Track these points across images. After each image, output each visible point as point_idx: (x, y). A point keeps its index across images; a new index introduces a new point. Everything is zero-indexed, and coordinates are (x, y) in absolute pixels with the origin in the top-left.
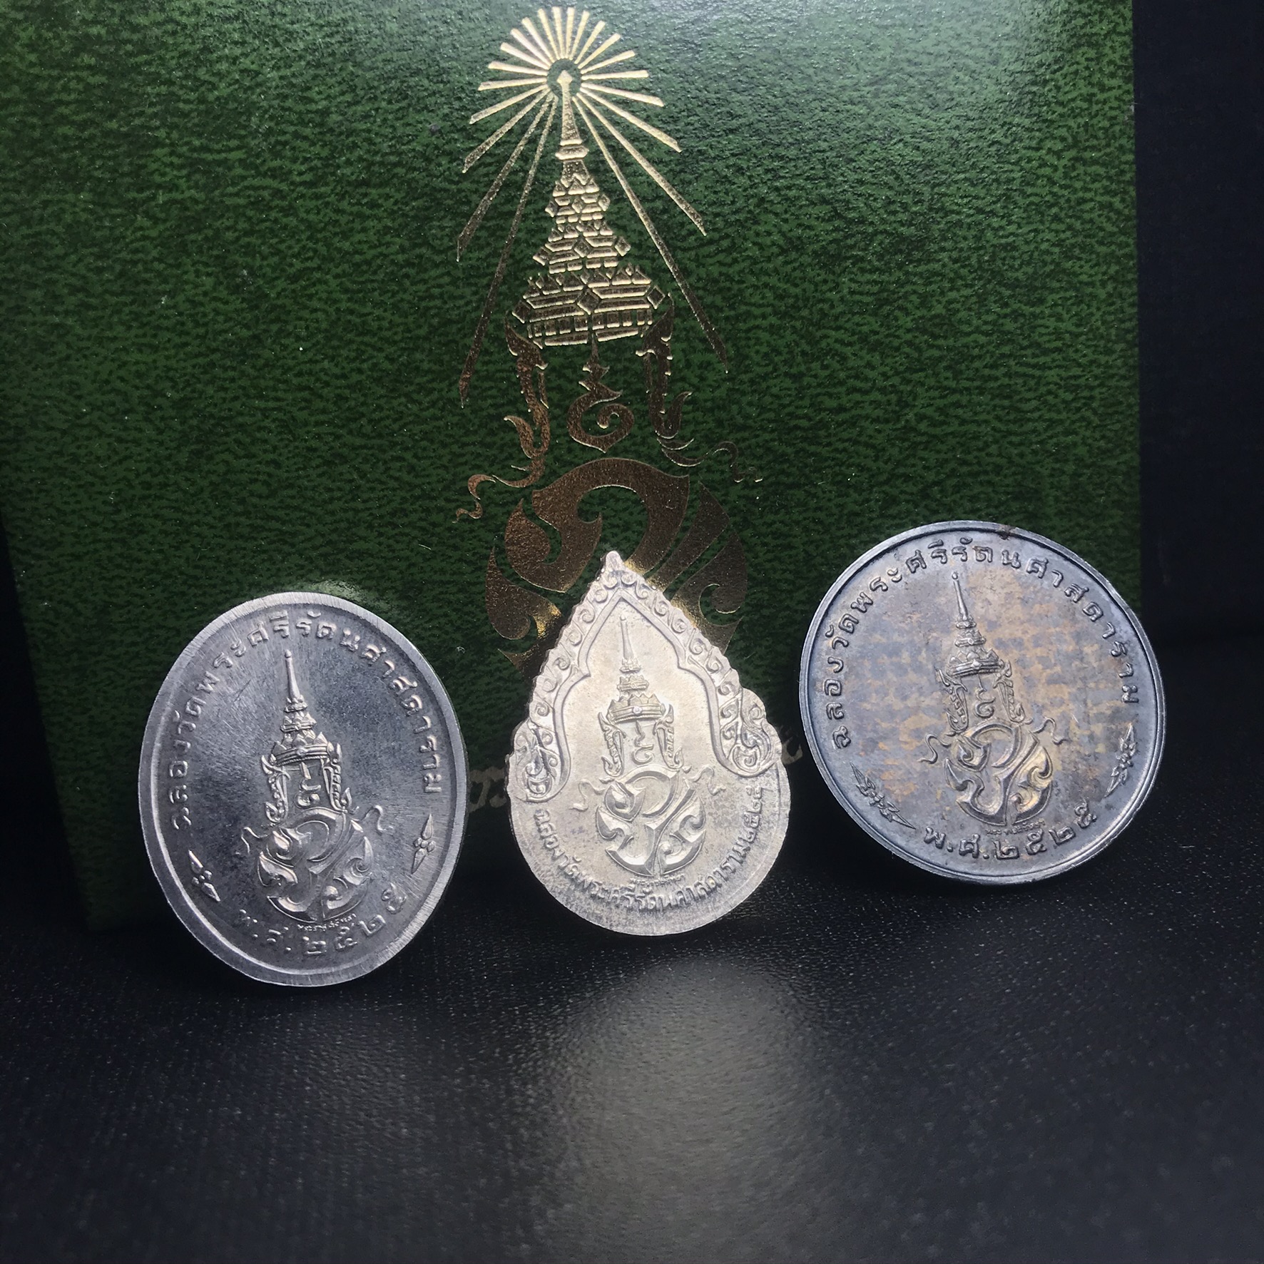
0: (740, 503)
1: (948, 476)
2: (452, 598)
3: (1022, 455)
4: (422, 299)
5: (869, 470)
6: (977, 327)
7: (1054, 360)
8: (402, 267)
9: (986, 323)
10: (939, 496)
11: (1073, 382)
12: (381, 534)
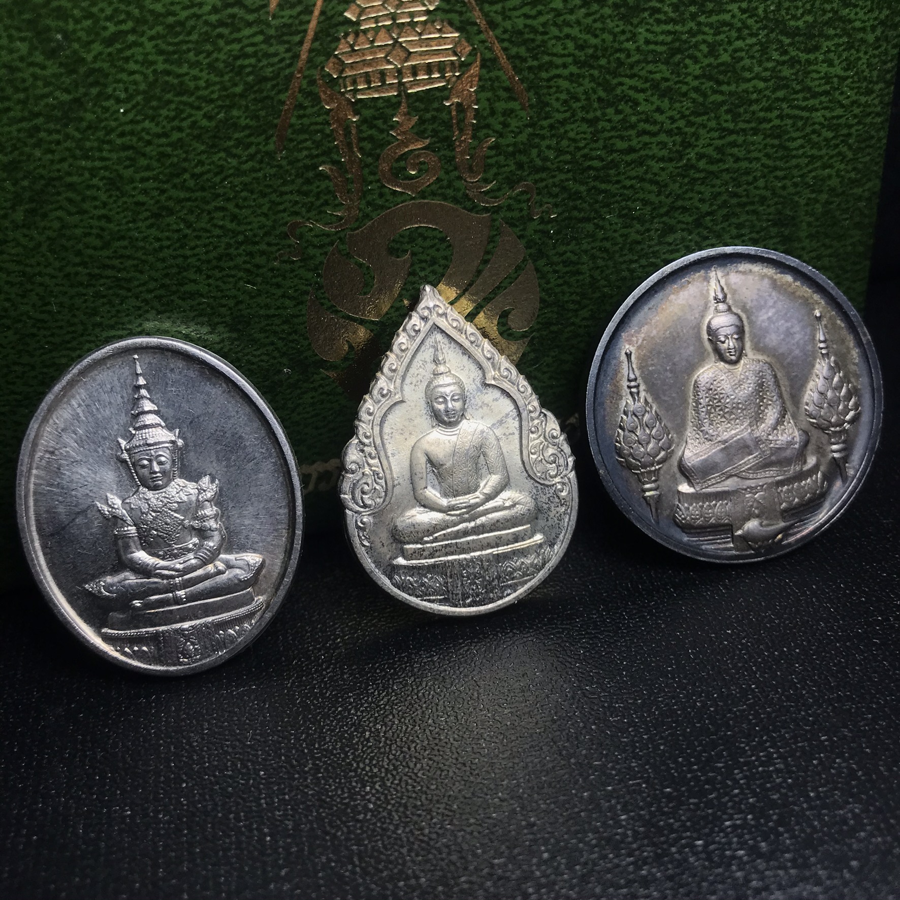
0: (536, 237)
1: (720, 207)
2: (277, 329)
3: (784, 188)
4: (236, 58)
5: (652, 203)
6: (757, 74)
7: (821, 103)
8: (215, 27)
9: (766, 70)
10: (710, 225)
11: (835, 121)
12: (209, 277)
